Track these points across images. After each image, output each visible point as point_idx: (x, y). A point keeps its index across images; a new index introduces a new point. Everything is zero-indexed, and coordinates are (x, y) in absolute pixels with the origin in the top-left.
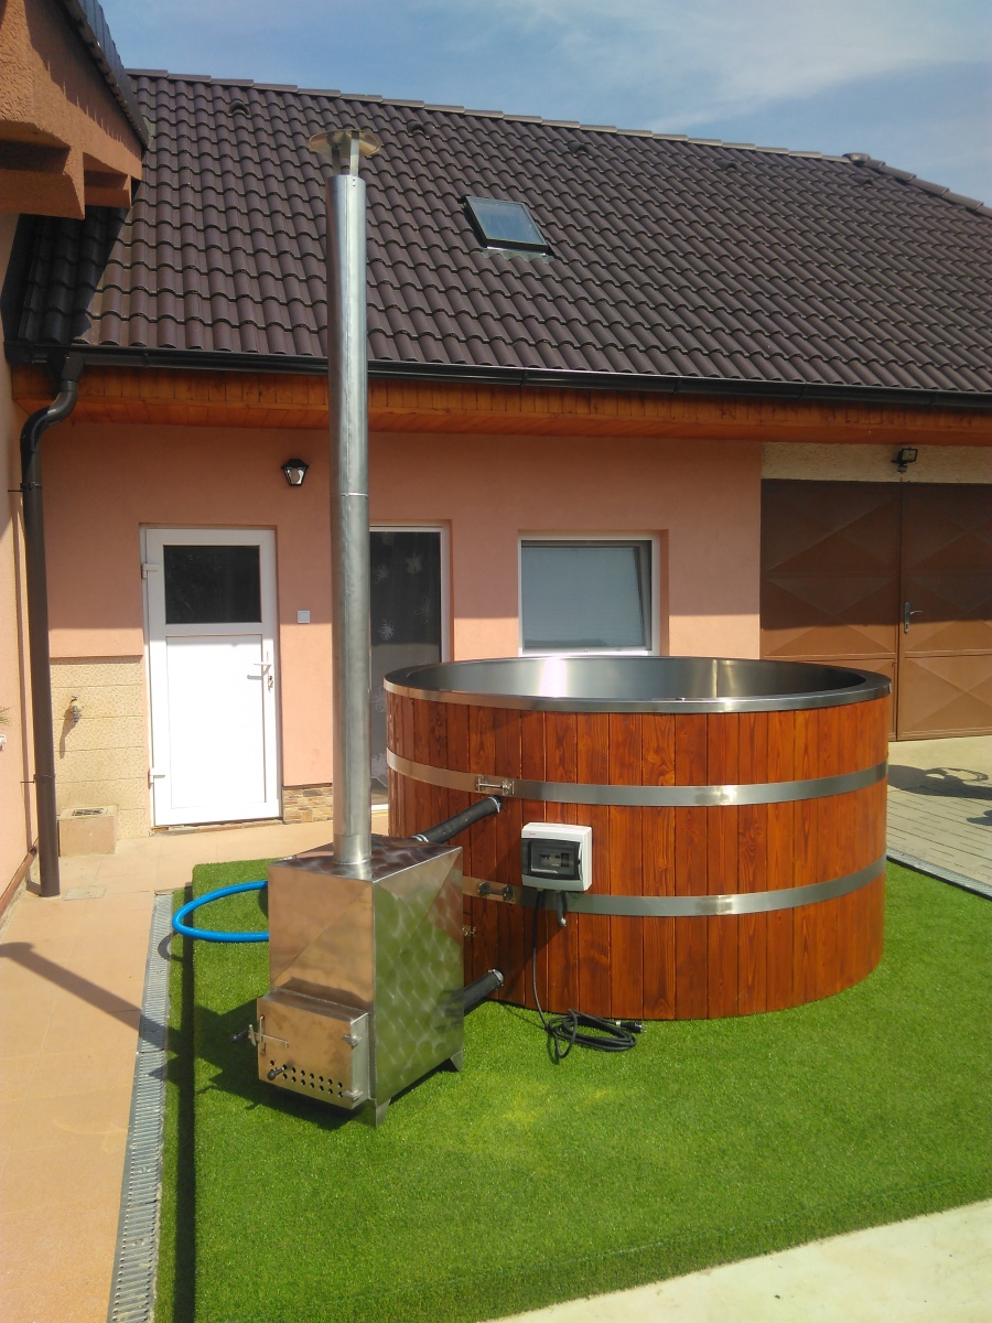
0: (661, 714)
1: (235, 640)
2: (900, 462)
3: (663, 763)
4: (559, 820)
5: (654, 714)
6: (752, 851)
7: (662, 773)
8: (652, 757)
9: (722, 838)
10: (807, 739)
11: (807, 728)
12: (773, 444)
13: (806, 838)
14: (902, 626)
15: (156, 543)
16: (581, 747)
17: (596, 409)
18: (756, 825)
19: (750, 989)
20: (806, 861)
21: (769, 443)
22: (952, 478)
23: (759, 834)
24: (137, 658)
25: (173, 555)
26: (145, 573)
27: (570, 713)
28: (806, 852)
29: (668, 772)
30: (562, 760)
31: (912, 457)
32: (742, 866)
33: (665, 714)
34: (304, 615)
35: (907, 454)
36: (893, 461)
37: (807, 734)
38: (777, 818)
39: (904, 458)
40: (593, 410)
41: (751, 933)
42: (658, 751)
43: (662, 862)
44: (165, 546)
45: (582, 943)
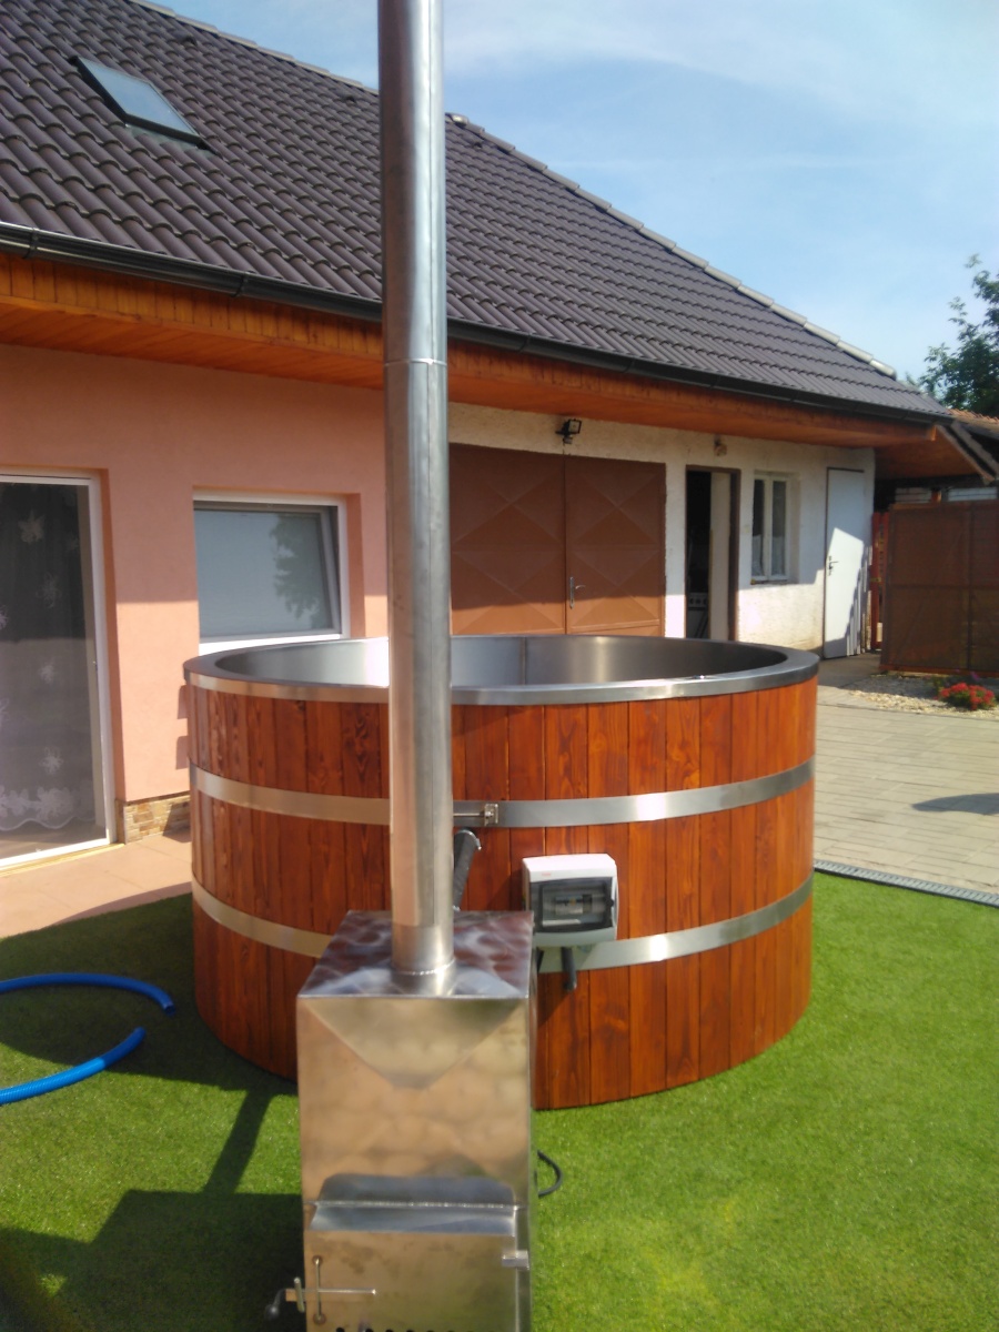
0: (686, 698)
2: (565, 432)
3: (689, 761)
4: (564, 849)
6: (766, 856)
7: (687, 773)
8: (676, 755)
9: (743, 845)
13: (798, 832)
14: (568, 603)
16: (593, 749)
17: (315, 336)
18: (769, 825)
19: (763, 1022)
22: (603, 453)
23: (771, 834)
27: (579, 705)
29: (692, 772)
30: (568, 770)
31: (576, 429)
33: (690, 699)
35: (573, 426)
36: (558, 433)
38: (783, 813)
39: (570, 429)
40: (312, 339)
42: (683, 745)
43: (687, 887)
45: (594, 1009)
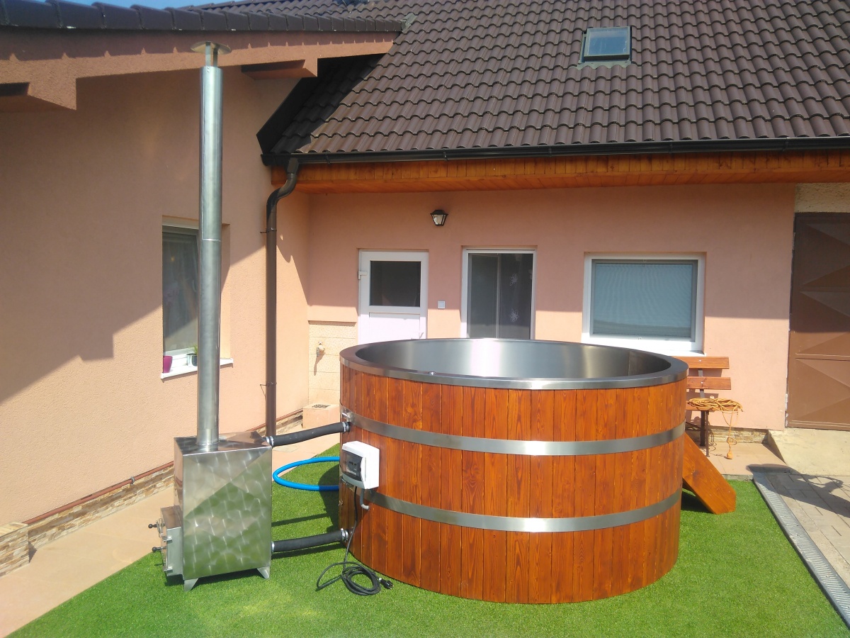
0: (414, 382)
1: (405, 316)
3: (416, 414)
4: (367, 441)
5: (411, 381)
6: (473, 484)
7: (415, 421)
8: (410, 410)
9: (451, 471)
10: (520, 411)
11: (520, 403)
12: (808, 184)
13: (519, 483)
15: (367, 259)
16: (377, 397)
18: (475, 466)
19: (470, 581)
20: (519, 499)
21: (805, 184)
23: (478, 473)
24: (353, 324)
25: (376, 267)
26: (359, 276)
27: (372, 375)
28: (519, 493)
29: (418, 421)
30: (369, 404)
32: (464, 493)
33: (417, 382)
34: (441, 304)
37: (519, 408)
38: (493, 464)
41: (471, 541)
42: (413, 406)
43: (414, 480)
44: (371, 262)
45: (375, 524)
